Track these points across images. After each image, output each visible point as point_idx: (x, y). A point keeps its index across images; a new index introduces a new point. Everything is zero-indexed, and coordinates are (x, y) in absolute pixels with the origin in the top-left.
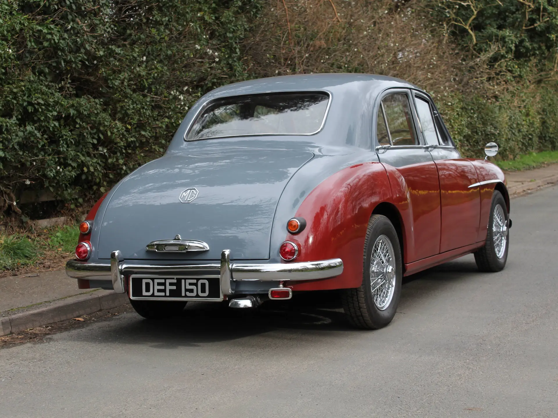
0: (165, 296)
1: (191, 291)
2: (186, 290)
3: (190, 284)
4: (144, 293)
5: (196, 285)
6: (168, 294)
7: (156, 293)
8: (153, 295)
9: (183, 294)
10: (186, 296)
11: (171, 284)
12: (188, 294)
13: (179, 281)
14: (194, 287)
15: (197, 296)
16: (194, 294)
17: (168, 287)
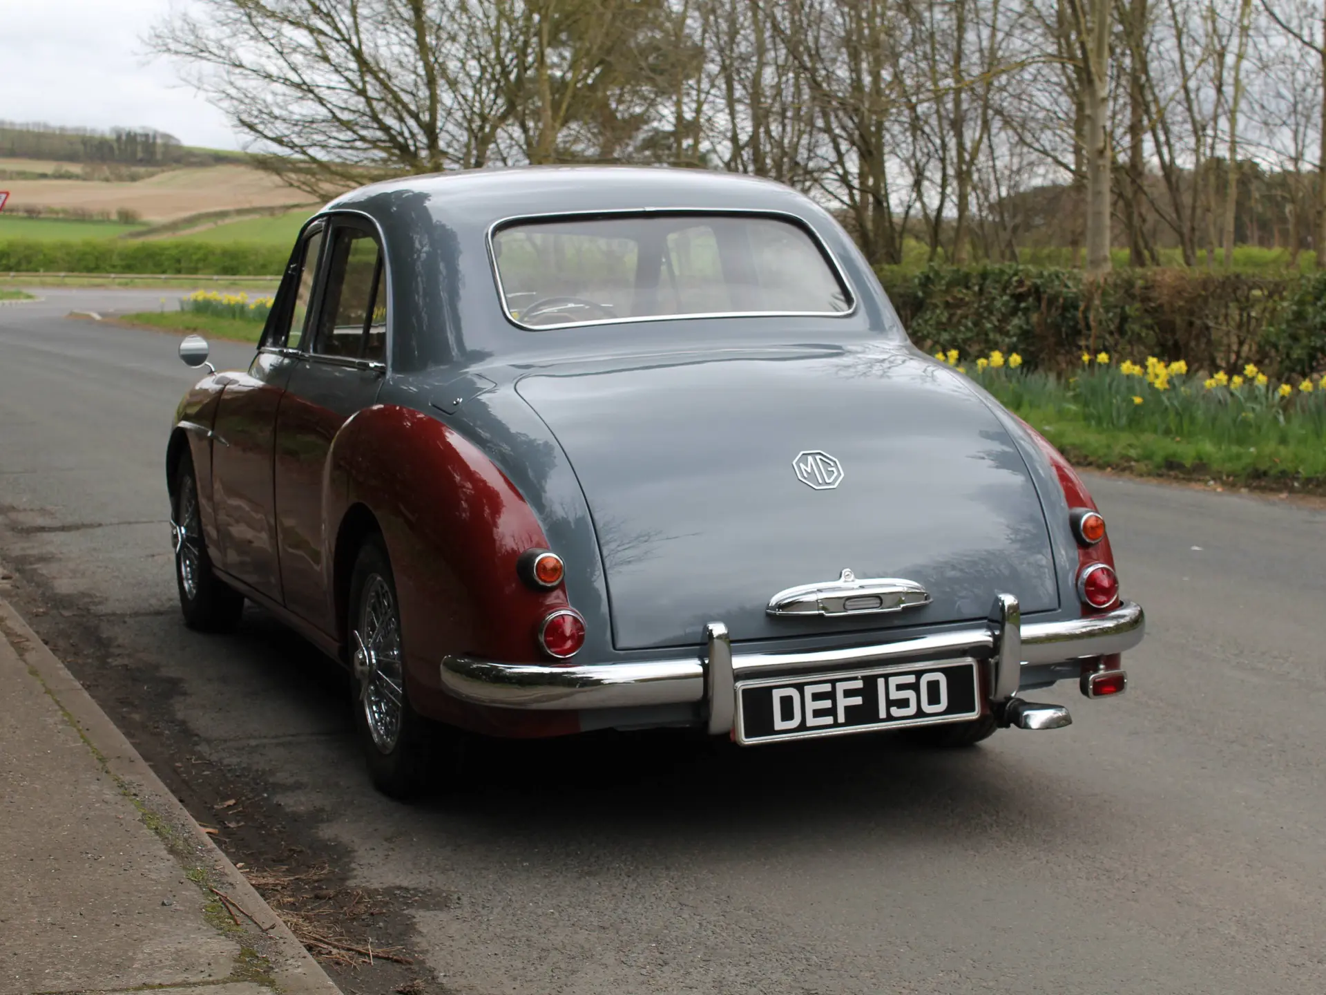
0: (836, 724)
1: (904, 703)
2: (890, 703)
3: (900, 687)
4: (779, 724)
5: (915, 687)
6: (841, 719)
7: (811, 721)
8: (802, 727)
9: (883, 714)
10: (890, 718)
11: (848, 694)
12: (895, 711)
13: (870, 682)
14: (910, 694)
15: (920, 713)
16: (912, 710)
17: (843, 702)
